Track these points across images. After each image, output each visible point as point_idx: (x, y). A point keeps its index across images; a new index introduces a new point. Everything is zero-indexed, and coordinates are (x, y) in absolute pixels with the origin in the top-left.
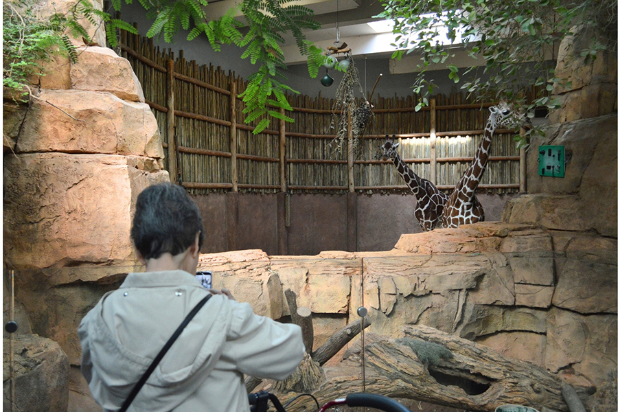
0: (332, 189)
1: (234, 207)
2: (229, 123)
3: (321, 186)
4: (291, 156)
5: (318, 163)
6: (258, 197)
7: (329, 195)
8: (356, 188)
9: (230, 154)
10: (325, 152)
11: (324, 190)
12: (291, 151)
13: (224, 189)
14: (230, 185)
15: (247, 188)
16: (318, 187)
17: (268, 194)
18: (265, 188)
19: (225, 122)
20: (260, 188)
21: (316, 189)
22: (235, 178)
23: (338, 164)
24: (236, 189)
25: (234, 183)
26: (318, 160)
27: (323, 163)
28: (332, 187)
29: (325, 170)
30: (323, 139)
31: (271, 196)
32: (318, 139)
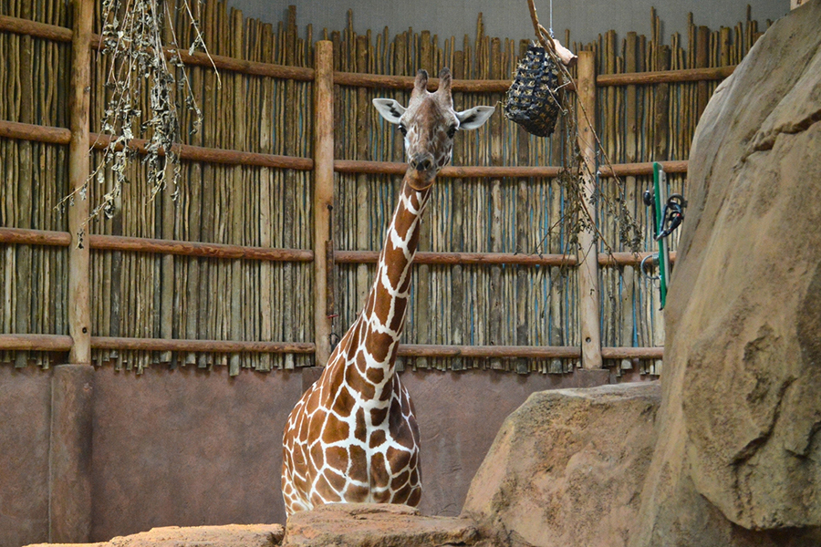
0: (525, 359)
1: (71, 416)
2: (62, 134)
3: (479, 347)
4: (363, 243)
5: (471, 266)
6: (218, 384)
7: (514, 379)
8: (609, 351)
9: (61, 237)
10: (497, 226)
11: (492, 358)
12: (363, 223)
13: (34, 354)
14: (59, 341)
15: (155, 353)
16: (467, 349)
17: (264, 373)
18: (243, 353)
19: (46, 130)
20: (215, 354)
21: (457, 355)
22: (79, 315)
23: (547, 267)
24: (81, 354)
25: (76, 333)
26: (465, 256)
27: (487, 266)
28: (522, 349)
29: (496, 291)
30: (488, 180)
31: (275, 379)
32: (471, 180)
